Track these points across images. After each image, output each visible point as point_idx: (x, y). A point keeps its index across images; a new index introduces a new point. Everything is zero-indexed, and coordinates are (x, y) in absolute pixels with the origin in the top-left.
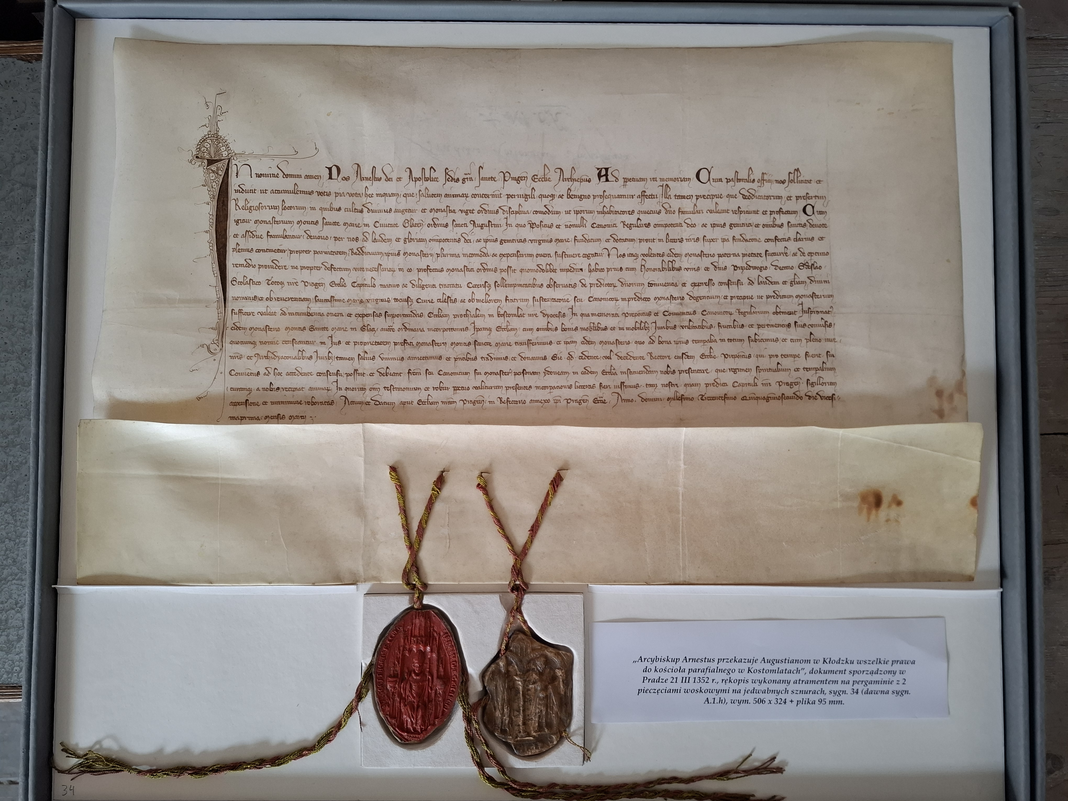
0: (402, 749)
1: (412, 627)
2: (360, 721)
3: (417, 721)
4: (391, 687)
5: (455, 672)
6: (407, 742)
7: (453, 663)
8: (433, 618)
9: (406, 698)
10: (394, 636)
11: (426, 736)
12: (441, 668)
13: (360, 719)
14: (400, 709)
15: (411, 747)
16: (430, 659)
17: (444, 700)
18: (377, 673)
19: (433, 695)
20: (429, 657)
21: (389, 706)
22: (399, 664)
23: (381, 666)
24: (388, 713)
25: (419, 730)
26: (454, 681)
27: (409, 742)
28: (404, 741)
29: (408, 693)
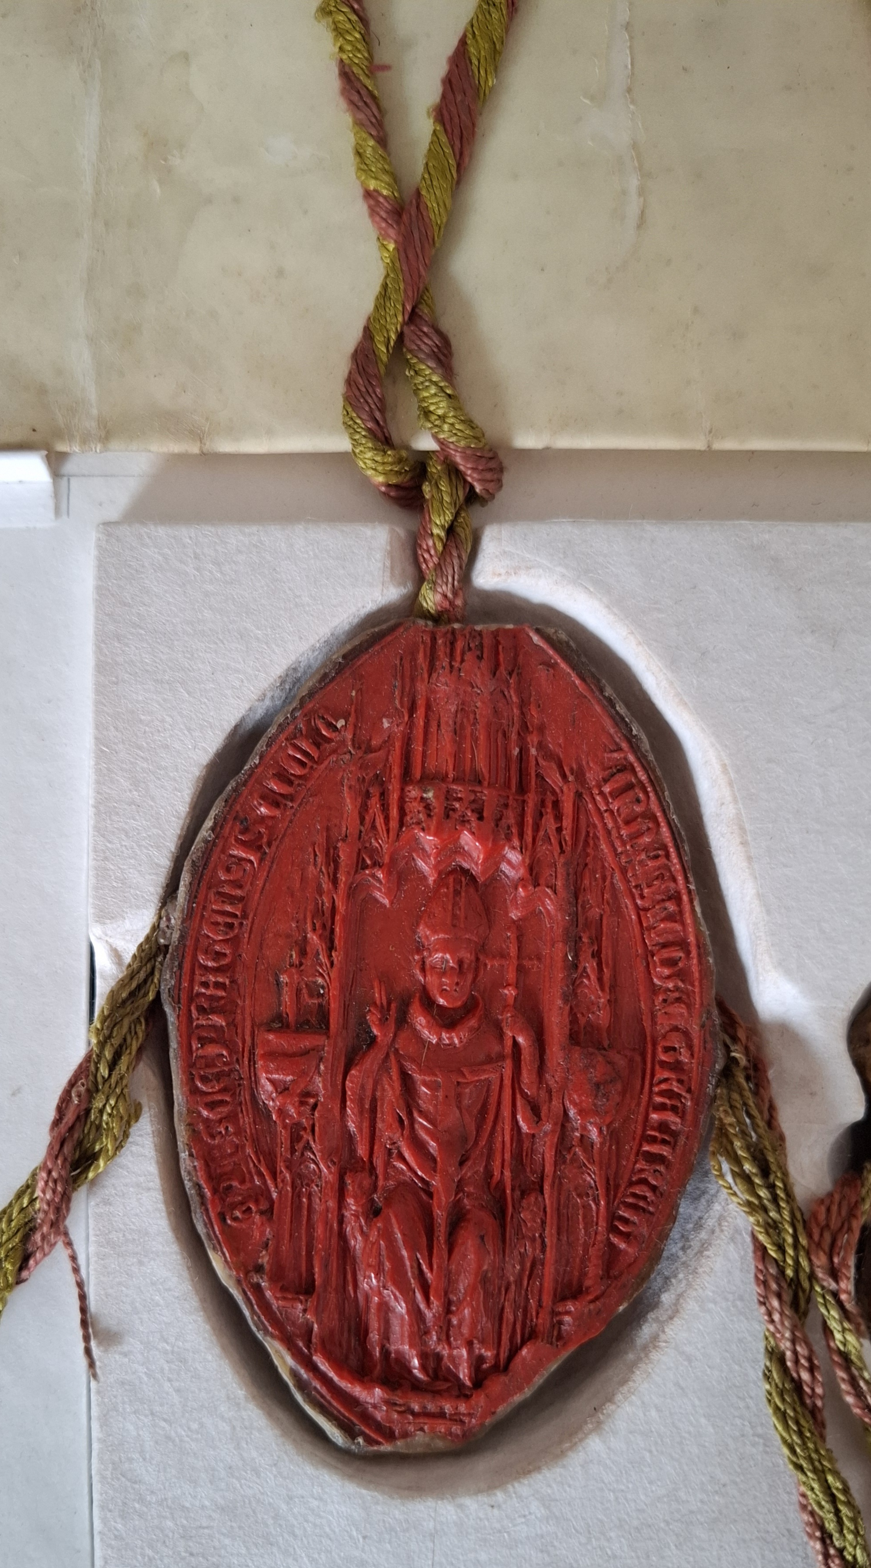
0: (351, 1488)
1: (411, 724)
2: (84, 1310)
3: (448, 1309)
4: (282, 1089)
5: (682, 1009)
6: (386, 1448)
7: (666, 954)
8: (542, 673)
9: (378, 1162)
10: (297, 771)
11: (502, 1410)
12: (590, 982)
13: (83, 1297)
14: (342, 1237)
15: (409, 1474)
16: (519, 927)
17: (611, 1187)
18: (192, 997)
19: (546, 1151)
20: (514, 915)
21: (268, 1213)
22: (331, 948)
23: (219, 955)
24: (265, 1259)
25: (464, 1373)
26: (677, 1067)
27: (400, 1445)
28: (369, 1441)
29: (387, 1133)
